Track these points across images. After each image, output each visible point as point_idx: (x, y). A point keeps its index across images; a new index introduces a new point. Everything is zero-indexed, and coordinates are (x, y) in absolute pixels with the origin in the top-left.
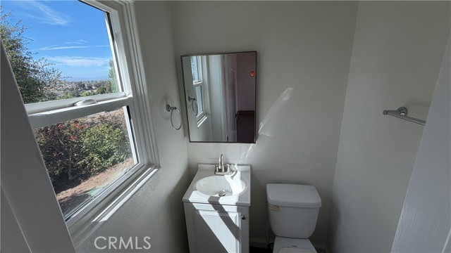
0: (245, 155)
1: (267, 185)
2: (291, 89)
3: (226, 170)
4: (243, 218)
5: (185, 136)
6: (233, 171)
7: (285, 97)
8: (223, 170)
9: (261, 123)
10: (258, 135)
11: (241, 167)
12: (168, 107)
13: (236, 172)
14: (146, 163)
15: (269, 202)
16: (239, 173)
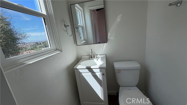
0: (103, 49)
1: (114, 63)
2: (121, 15)
3: (94, 57)
4: (103, 75)
5: (75, 43)
6: (97, 58)
7: (119, 19)
8: (93, 57)
9: (109, 33)
10: (108, 39)
11: (101, 55)
12: (65, 25)
13: (99, 58)
14: (55, 48)
15: (115, 68)
16: (100, 58)
